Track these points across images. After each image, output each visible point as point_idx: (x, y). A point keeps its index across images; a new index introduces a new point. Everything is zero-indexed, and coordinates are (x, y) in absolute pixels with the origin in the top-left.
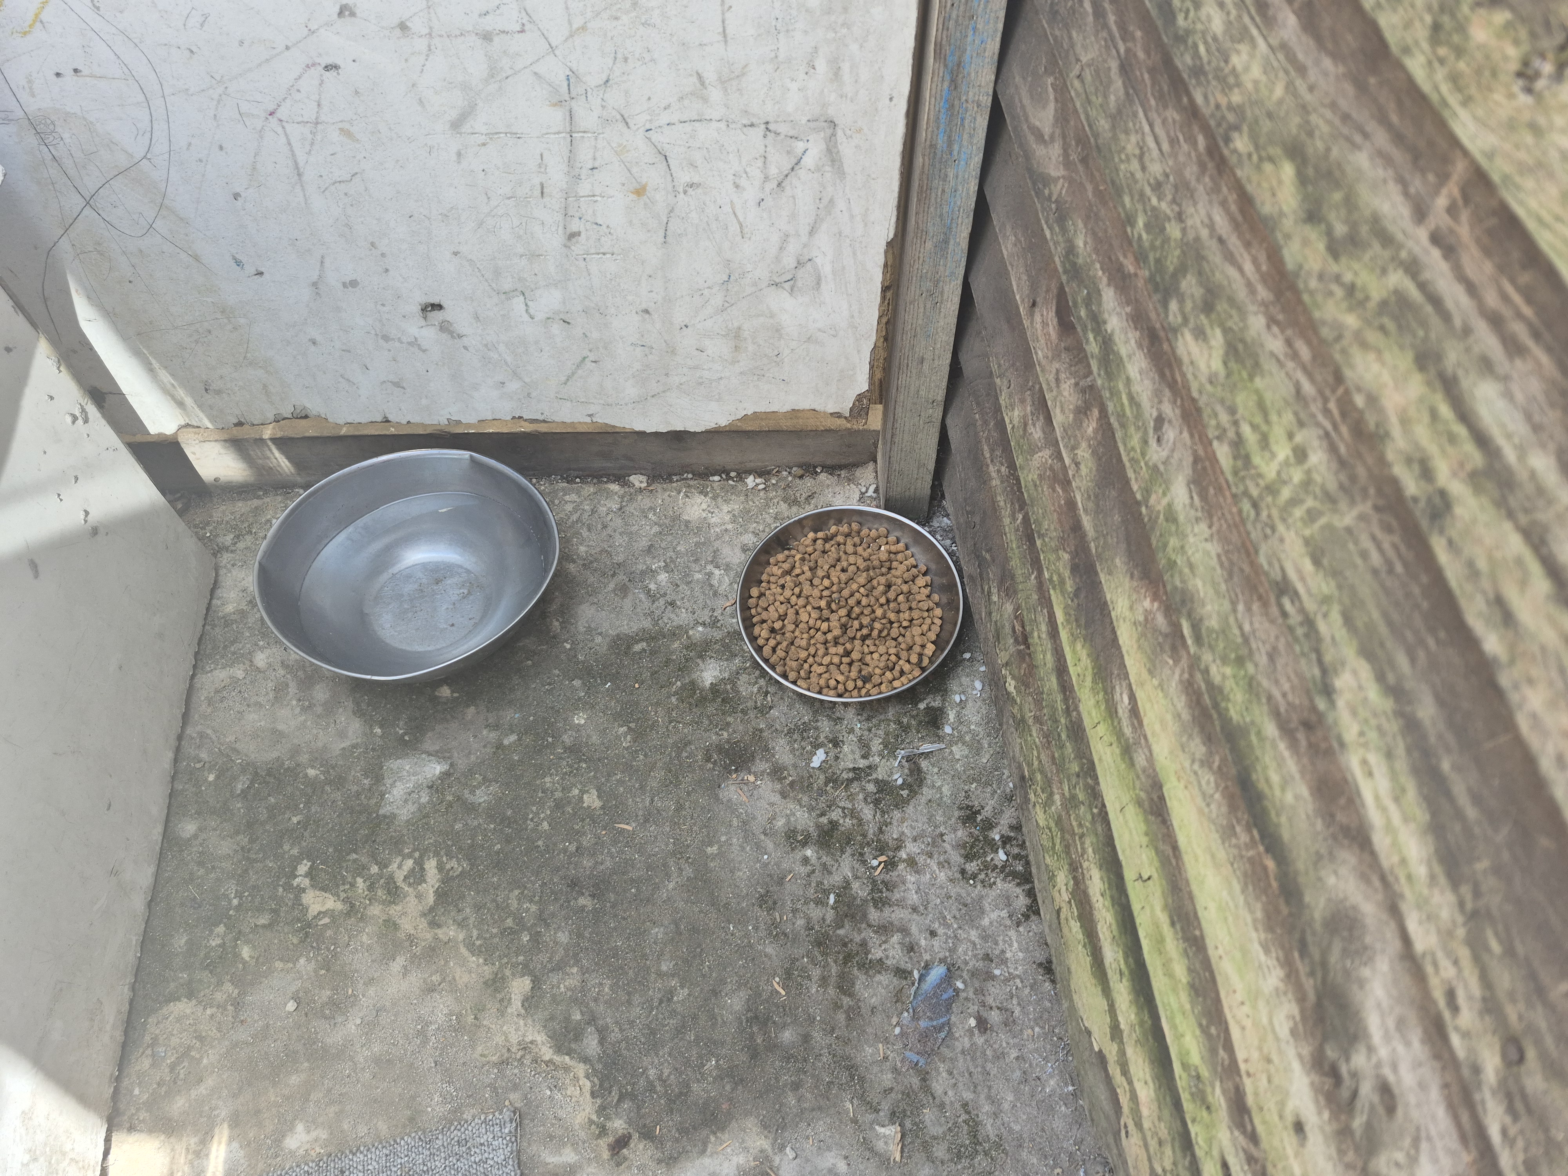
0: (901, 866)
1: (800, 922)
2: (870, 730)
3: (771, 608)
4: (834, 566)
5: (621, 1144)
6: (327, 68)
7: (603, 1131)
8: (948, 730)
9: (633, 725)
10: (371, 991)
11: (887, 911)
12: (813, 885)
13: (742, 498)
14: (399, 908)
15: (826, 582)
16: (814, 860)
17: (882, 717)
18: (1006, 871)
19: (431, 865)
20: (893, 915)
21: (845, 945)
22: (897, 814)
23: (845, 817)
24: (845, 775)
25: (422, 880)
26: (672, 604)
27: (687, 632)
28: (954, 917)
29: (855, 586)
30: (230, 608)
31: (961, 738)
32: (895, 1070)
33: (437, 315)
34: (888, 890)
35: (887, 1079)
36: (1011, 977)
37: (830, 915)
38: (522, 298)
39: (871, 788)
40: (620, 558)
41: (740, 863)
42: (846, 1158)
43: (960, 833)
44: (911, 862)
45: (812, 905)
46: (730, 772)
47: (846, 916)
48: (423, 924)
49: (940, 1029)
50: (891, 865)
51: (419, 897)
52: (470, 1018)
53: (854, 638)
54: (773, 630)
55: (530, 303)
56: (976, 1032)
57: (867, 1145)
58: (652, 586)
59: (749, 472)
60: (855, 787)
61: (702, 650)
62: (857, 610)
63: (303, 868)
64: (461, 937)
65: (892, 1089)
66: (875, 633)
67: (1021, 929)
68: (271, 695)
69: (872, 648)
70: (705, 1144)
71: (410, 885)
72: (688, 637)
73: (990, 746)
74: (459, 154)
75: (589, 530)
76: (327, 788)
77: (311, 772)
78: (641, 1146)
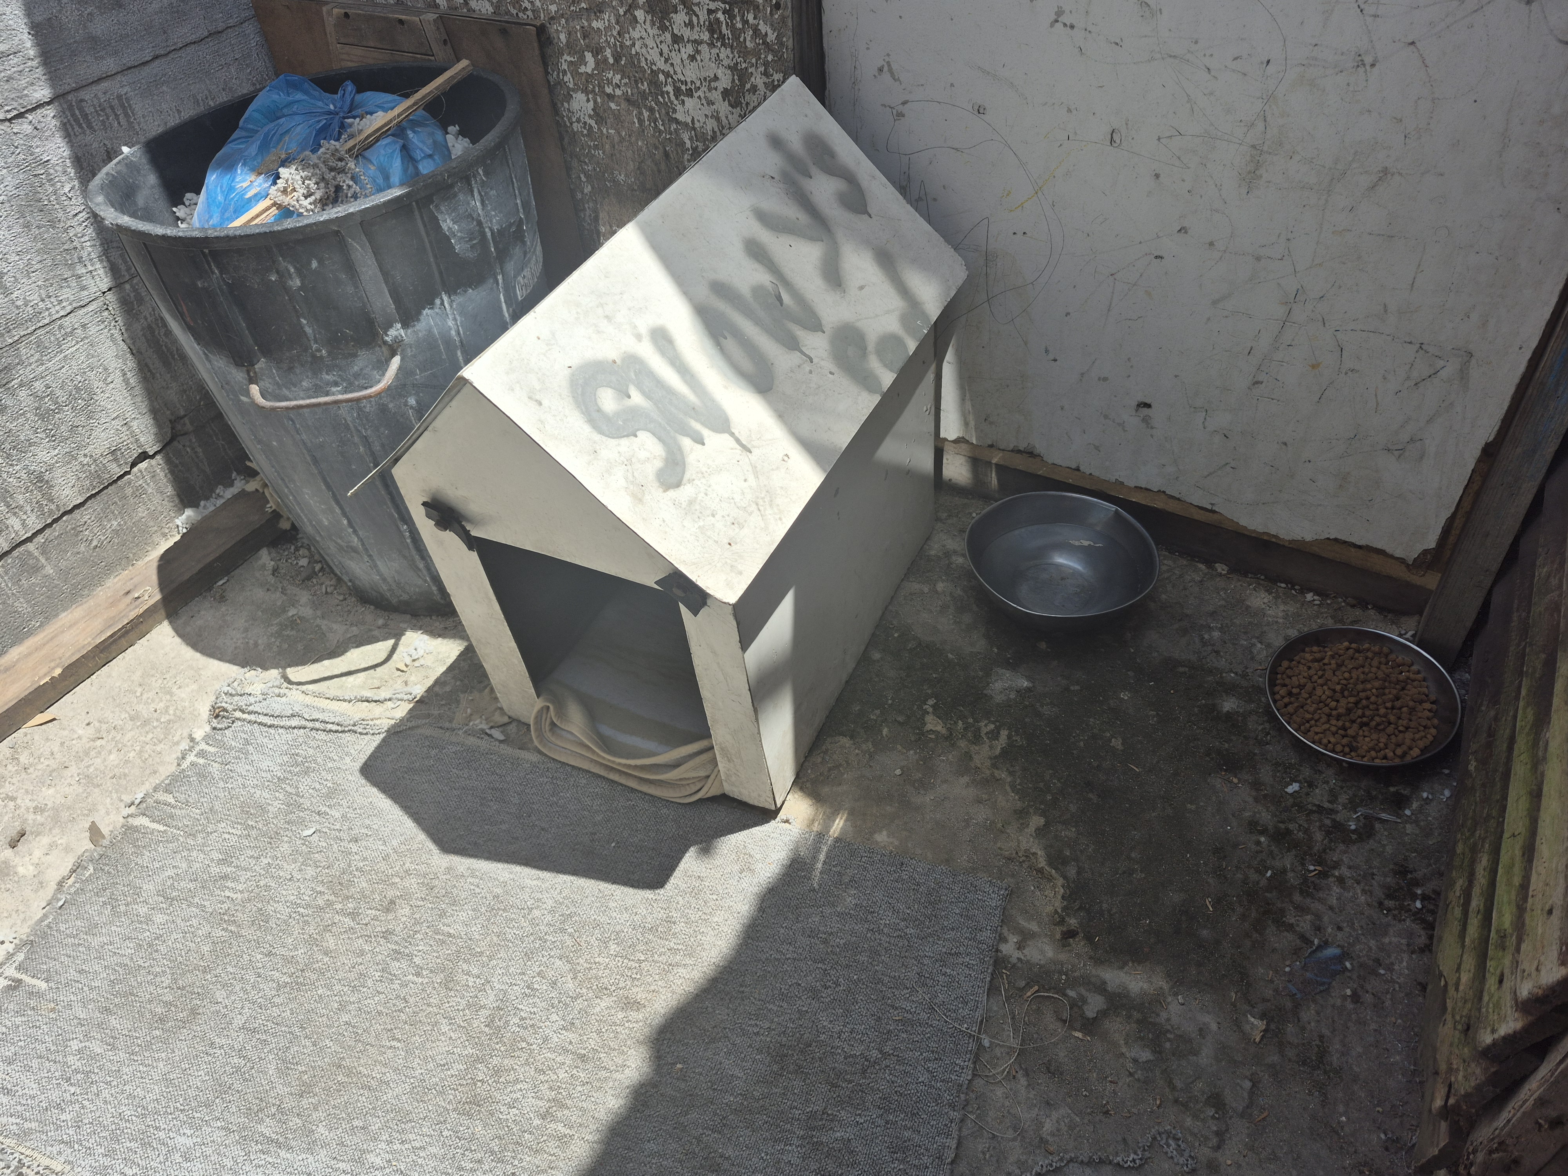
0: (1331, 879)
1: (1239, 876)
2: (1342, 788)
3: (1294, 679)
4: (1357, 669)
5: (1070, 934)
6: (1156, 257)
7: (1062, 922)
8: (1408, 812)
9: (1161, 713)
10: (945, 786)
11: (1308, 900)
12: (1258, 859)
13: (1298, 605)
14: (977, 748)
15: (1346, 675)
16: (1264, 845)
17: (1356, 784)
18: (1417, 916)
19: (1004, 733)
20: (1312, 905)
21: (1268, 904)
22: (1342, 847)
23: (1299, 831)
24: (1310, 807)
25: (997, 738)
26: (1217, 652)
27: (1221, 674)
28: (1362, 927)
29: (1369, 686)
30: (933, 553)
31: (1416, 822)
32: (1276, 990)
33: (1145, 411)
34: (1314, 888)
35: (1269, 993)
36: (1393, 981)
37: (1263, 883)
38: (1204, 413)
39: (1328, 822)
40: (1189, 612)
41: (1209, 823)
42: (1219, 1023)
43: (1388, 880)
44: (1341, 880)
45: (1252, 871)
46: (1221, 770)
47: (1276, 888)
48: (988, 763)
49: (1323, 984)
50: (1323, 875)
51: (991, 747)
52: (999, 825)
53: (1353, 722)
54: (1290, 694)
55: (1208, 418)
56: (1349, 1000)
57: (1237, 1024)
58: (1206, 636)
59: (1310, 590)
60: (1315, 817)
61: (1230, 689)
62: (1364, 702)
63: (931, 702)
64: (1009, 779)
65: (1269, 1001)
66: (1373, 723)
67: (1414, 956)
68: (938, 609)
69: (1366, 733)
70: (1125, 964)
71: (988, 738)
72: (1221, 677)
73: (1439, 834)
74: (1209, 319)
75: (1173, 587)
76: (957, 667)
77: (950, 656)
78: (1082, 944)
